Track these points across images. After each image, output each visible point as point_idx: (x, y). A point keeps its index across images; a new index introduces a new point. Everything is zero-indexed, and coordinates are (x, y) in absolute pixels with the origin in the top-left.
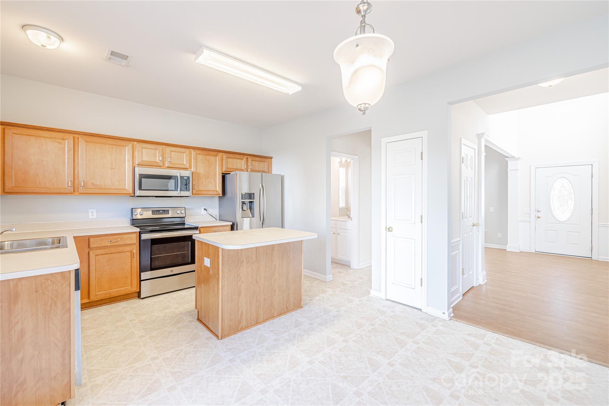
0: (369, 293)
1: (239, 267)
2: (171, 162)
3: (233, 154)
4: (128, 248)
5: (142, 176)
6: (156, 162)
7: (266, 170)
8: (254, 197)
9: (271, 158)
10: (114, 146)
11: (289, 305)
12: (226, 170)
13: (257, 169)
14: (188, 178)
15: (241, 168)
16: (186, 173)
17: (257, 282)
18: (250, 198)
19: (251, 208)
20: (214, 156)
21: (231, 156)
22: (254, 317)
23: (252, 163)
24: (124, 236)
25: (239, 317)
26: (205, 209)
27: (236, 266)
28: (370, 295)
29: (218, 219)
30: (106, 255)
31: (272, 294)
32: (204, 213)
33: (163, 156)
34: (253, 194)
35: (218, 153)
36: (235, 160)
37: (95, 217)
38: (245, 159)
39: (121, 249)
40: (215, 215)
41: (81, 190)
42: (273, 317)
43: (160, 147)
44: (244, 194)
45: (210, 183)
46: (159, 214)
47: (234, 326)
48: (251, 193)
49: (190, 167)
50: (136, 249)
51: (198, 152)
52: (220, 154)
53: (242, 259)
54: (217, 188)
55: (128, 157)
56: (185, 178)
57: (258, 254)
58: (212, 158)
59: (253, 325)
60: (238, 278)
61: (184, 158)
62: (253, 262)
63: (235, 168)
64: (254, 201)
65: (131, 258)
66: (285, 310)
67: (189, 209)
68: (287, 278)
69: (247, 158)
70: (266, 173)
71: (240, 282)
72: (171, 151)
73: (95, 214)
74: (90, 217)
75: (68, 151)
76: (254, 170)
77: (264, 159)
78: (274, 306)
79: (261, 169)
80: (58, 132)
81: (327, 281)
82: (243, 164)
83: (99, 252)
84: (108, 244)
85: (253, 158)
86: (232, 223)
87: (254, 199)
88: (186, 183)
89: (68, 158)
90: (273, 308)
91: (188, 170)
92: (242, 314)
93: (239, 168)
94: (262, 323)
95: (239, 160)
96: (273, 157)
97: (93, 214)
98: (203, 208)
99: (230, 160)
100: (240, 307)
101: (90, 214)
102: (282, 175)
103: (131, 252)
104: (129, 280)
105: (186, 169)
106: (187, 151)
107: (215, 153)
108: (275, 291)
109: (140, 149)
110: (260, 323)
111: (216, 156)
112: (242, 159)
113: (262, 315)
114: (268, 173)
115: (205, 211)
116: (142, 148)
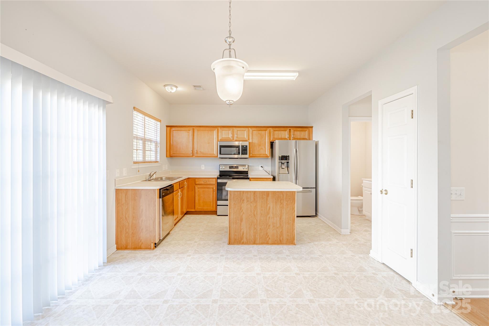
0: (368, 253)
1: (241, 203)
2: (237, 137)
3: (279, 127)
4: (211, 186)
5: (221, 147)
6: (229, 138)
7: (306, 138)
8: (289, 159)
9: (312, 127)
10: (209, 131)
11: (282, 239)
12: (273, 140)
13: (299, 137)
14: (246, 146)
15: (285, 138)
16: (246, 144)
17: (254, 215)
18: (286, 160)
19: (288, 167)
20: (264, 130)
21: (277, 129)
22: (252, 239)
23: (294, 133)
24: (210, 179)
25: (241, 235)
26: (262, 167)
27: (239, 202)
28: (369, 255)
29: (270, 174)
30: (202, 189)
31: (267, 226)
32: (261, 169)
33: (233, 134)
34: (289, 156)
35: (267, 128)
36: (280, 132)
37: (204, 169)
38: (288, 130)
39: (208, 186)
40: (268, 171)
41: (196, 155)
42: (267, 243)
43: (231, 129)
44: (281, 156)
45: (262, 149)
46: (233, 169)
47: (237, 240)
48: (286, 156)
49: (249, 139)
50: (215, 187)
51: (254, 129)
52: (269, 129)
53: (243, 199)
54: (267, 153)
55: (215, 136)
56: (244, 146)
57: (255, 197)
58: (263, 132)
59: (251, 244)
60: (240, 210)
61: (245, 134)
62: (252, 202)
63: (280, 137)
64: (289, 162)
65: (213, 192)
66: (279, 242)
67: (251, 166)
68: (280, 219)
69: (289, 129)
70: (307, 140)
71: (242, 213)
72: (237, 131)
73: (204, 167)
74: (202, 169)
75: (191, 136)
76: (296, 138)
77: (305, 129)
78: (268, 236)
79: (302, 137)
80: (188, 127)
81: (342, 234)
82: (286, 134)
83: (199, 186)
84: (203, 183)
85: (295, 129)
86: (273, 177)
87: (289, 160)
88: (244, 150)
89: (191, 139)
90: (268, 237)
91: (248, 141)
92: (243, 234)
93: (283, 137)
94: (258, 244)
95: (283, 132)
96: (313, 127)
97: (203, 167)
98: (260, 166)
99: (276, 132)
100: (242, 229)
101: (202, 167)
102: (316, 141)
103: (213, 188)
104: (212, 204)
105: (246, 141)
106: (247, 129)
107: (265, 129)
108: (270, 225)
109: (221, 131)
110: (256, 244)
111: (266, 130)
112: (286, 131)
113: (258, 239)
114: (309, 140)
115: (262, 168)
116: (222, 130)
